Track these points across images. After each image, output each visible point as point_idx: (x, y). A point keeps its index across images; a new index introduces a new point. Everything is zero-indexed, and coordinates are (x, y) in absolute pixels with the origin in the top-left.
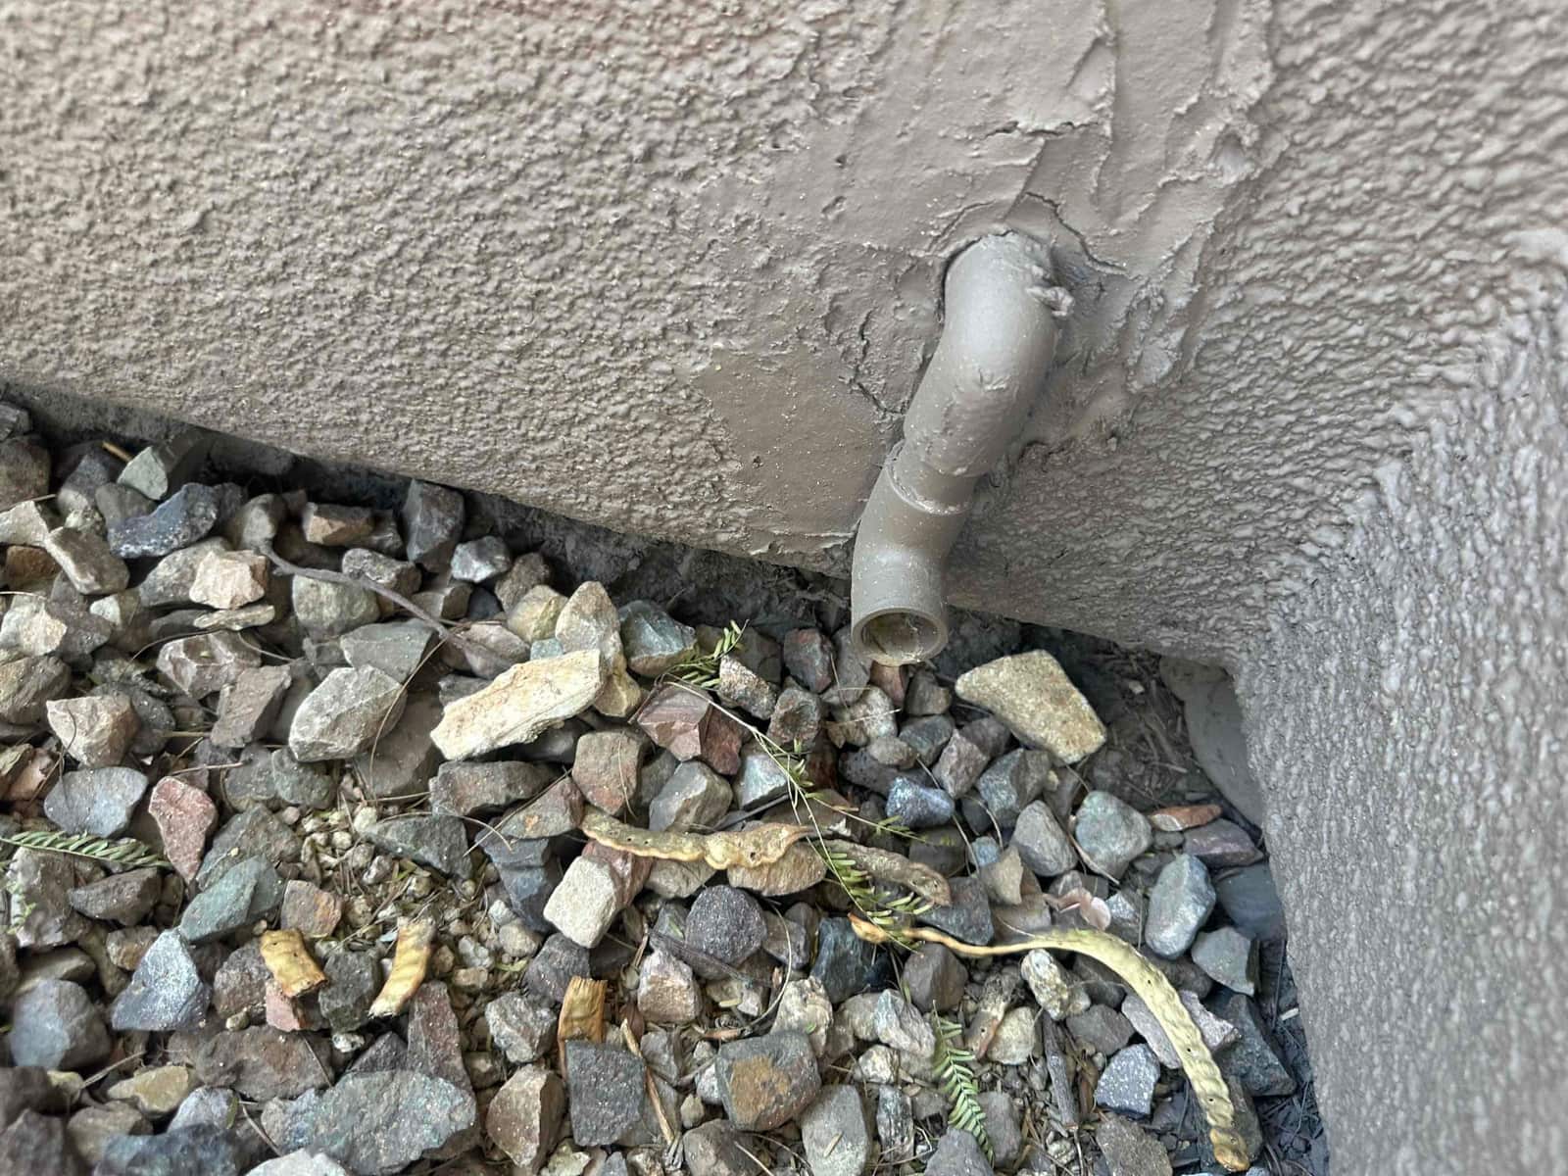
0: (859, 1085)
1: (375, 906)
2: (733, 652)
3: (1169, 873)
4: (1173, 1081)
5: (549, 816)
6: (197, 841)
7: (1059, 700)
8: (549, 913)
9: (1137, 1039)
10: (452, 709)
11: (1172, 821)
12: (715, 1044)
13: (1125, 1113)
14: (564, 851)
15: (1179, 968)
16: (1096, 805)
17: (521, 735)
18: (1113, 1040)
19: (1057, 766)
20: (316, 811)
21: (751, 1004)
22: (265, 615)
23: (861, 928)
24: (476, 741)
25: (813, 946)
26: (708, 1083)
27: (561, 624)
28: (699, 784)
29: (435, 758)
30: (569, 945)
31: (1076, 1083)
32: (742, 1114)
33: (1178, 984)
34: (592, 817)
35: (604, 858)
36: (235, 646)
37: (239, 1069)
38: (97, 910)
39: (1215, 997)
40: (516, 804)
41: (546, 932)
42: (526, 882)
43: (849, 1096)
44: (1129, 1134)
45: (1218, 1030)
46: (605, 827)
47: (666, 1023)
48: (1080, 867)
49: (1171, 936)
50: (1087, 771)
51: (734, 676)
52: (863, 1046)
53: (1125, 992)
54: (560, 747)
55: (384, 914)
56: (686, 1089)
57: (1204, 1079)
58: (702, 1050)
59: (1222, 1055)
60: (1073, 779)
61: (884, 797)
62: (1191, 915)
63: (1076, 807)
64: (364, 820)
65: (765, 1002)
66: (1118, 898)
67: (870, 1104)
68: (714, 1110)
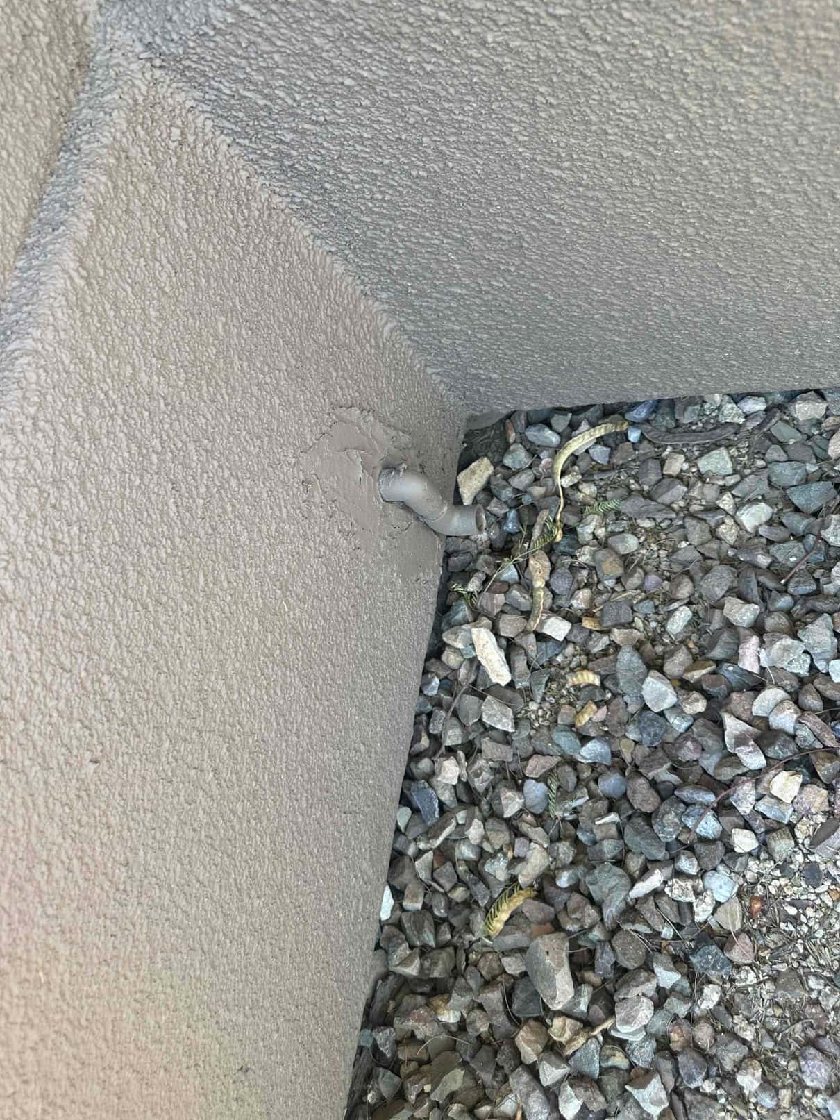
0: (607, 538)
1: (562, 696)
2: (464, 586)
3: (530, 438)
4: (600, 441)
5: (530, 642)
6: (547, 759)
7: (473, 472)
8: (561, 639)
9: (587, 451)
10: (495, 679)
11: (512, 436)
12: (599, 582)
13: (611, 456)
14: (541, 637)
15: (566, 437)
16: (508, 461)
17: (502, 654)
18: (587, 459)
19: (495, 474)
20: (531, 724)
21: (585, 573)
22: (461, 754)
23: (559, 538)
24: (505, 669)
25: (564, 554)
26: (610, 583)
27: (460, 645)
28: (515, 593)
29: (511, 685)
30: (571, 631)
31: (602, 471)
32: (619, 571)
33: (570, 438)
34: (528, 628)
35: (542, 623)
36: (474, 762)
37: (620, 723)
38: (575, 780)
39: (573, 426)
40: (526, 654)
41: (567, 641)
42: (550, 649)
43: (610, 540)
44: (618, 455)
45: (584, 426)
46: (532, 623)
47: (592, 599)
48: (530, 467)
49: (554, 439)
50: (497, 464)
51: (473, 586)
52: (595, 537)
53: (572, 455)
54: (504, 642)
55: (565, 692)
56: (613, 590)
57: (600, 431)
58: (600, 587)
59: (593, 425)
60: (498, 468)
61: (510, 534)
62: (548, 432)
63: (508, 468)
64: (533, 706)
65: (584, 568)
66: (542, 456)
67: (613, 534)
68: (618, 580)
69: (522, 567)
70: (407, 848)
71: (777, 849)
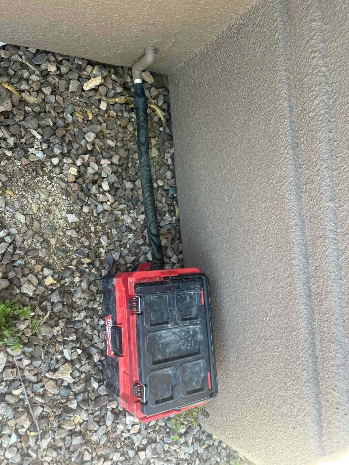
0: (131, 121)
1: (82, 108)
2: (114, 74)
3: (160, 96)
4: (160, 119)
5: (98, 97)
6: (63, 103)
7: (149, 77)
8: (100, 107)
9: (156, 115)
10: (85, 85)
11: (160, 90)
12: (118, 119)
13: (155, 122)
14: (100, 100)
15: (161, 108)
16: (153, 89)
17: (93, 87)
18: (154, 115)
19: (149, 84)
20: (72, 97)
21: (121, 115)
22: (58, 72)
23: (131, 106)
24: (88, 88)
25: (126, 109)
26: (118, 122)
27: (94, 72)
28: (113, 92)
29: (83, 90)
30: (103, 110)
31: (151, 120)
32: (123, 125)
33: (160, 109)
34: (102, 96)
35: (104, 101)
36: (57, 77)
37: (79, 126)
38: (59, 112)
39: (164, 110)
40: (94, 95)
41: (100, 109)
42: (96, 104)
43: (131, 123)
44: (156, 124)
45: (164, 114)
46: (104, 97)
47: (113, 117)
48: (151, 96)
49: (160, 104)
50: (152, 85)
51: (113, 76)
52: (131, 118)
53: (155, 110)
54: (97, 88)
55: (84, 108)
56: (116, 124)
57: (162, 119)
58: (117, 120)
59: (164, 116)
60: (150, 85)
61: (130, 89)
62: (162, 102)
63: (151, 89)
64: (78, 98)
65: (122, 114)
66: (155, 100)
67: (133, 123)
68: (120, 125)
69: (121, 94)
70: (21, 51)
71: (56, 169)
